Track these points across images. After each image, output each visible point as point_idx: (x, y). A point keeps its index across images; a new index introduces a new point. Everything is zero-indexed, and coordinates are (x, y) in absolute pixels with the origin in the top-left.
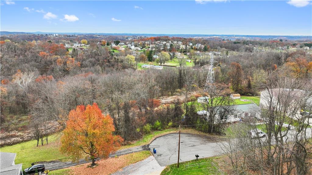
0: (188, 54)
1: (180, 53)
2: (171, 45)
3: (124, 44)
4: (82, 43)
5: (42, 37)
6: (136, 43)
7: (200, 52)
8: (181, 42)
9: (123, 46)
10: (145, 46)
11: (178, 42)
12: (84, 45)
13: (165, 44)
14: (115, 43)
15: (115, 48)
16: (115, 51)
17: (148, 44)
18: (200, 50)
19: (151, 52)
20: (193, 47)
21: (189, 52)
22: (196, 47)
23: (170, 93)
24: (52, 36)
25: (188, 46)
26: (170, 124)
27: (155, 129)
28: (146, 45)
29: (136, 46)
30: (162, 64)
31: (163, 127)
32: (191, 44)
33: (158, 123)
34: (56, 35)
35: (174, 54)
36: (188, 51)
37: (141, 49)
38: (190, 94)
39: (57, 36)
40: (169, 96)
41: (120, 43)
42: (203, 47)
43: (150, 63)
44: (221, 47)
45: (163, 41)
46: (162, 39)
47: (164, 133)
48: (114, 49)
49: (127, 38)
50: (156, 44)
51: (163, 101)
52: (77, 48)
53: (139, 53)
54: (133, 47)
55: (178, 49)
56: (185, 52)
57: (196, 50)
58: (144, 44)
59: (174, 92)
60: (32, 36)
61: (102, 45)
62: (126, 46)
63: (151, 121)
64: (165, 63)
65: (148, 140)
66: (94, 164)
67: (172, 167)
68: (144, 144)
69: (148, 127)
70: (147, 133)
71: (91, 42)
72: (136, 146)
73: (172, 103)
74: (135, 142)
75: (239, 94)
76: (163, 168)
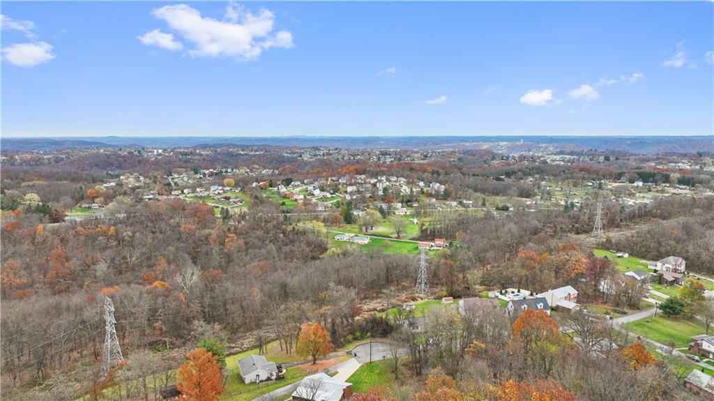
0: (415, 205)
1: (400, 204)
2: (385, 190)
3: (299, 183)
4: (225, 184)
5: (132, 158)
6: (323, 184)
7: (437, 199)
8: (404, 179)
9: (298, 189)
10: (339, 189)
11: (398, 178)
12: (229, 189)
13: (375, 185)
14: (284, 183)
15: (286, 195)
16: (285, 200)
17: (344, 184)
18: (437, 195)
19: (349, 203)
20: (425, 190)
21: (416, 200)
22: (430, 191)
23: (375, 295)
24: (150, 154)
25: (414, 190)
26: (369, 334)
27: (356, 339)
28: (340, 187)
29: (322, 190)
30: (370, 231)
31: (362, 338)
32: (422, 184)
33: (358, 334)
34: (157, 152)
35: (389, 208)
36: (414, 199)
37: (331, 194)
38: (398, 296)
39: (160, 155)
40: (373, 298)
41: (293, 183)
42: (443, 190)
43: (349, 227)
44: (476, 191)
45: (371, 179)
46: (369, 172)
47: (363, 342)
48: (285, 197)
50: (359, 184)
51: (365, 307)
52: (219, 197)
53: (329, 203)
54: (317, 192)
55: (397, 196)
56: (407, 201)
57: (430, 195)
58: (336, 185)
59: (380, 293)
60: (113, 157)
61: (262, 189)
62: (304, 187)
63: (352, 332)
64: (373, 228)
65: (350, 347)
66: (314, 363)
67: (367, 364)
68: (347, 350)
69: (350, 337)
70: (349, 342)
71: (242, 183)
72: (341, 353)
73: (375, 309)
74: (340, 349)
75: (451, 298)
76: (361, 364)
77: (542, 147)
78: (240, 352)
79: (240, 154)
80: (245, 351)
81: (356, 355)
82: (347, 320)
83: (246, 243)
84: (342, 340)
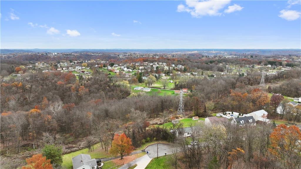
0: (171, 74)
1: (164, 74)
2: (157, 68)
3: (117, 65)
4: (83, 66)
5: (43, 56)
6: (128, 65)
7: (181, 72)
8: (165, 64)
9: (117, 68)
10: (136, 68)
11: (162, 63)
12: (84, 68)
13: (152, 66)
14: (110, 65)
15: (111, 70)
16: (110, 73)
17: (138, 66)
18: (180, 70)
19: (141, 74)
20: (175, 68)
21: (171, 73)
22: (177, 69)
23: (156, 116)
24: (51, 55)
25: (170, 68)
26: (155, 139)
27: (147, 142)
28: (136, 67)
29: (128, 68)
30: (150, 86)
31: (151, 141)
32: (173, 65)
33: (148, 139)
34: (55, 54)
35: (159, 76)
36: (171, 72)
37: (132, 70)
38: (168, 116)
39: (56, 55)
40: (154, 118)
41: (114, 65)
42: (183, 68)
43: (140, 84)
44: (198, 68)
45: (150, 63)
46: (149, 61)
47: (152, 144)
48: (111, 71)
49: (118, 56)
50: (145, 66)
51: (151, 122)
52: (79, 71)
53: (131, 74)
54: (126, 69)
55: (163, 70)
56: (167, 73)
57: (178, 70)
58: (134, 66)
59: (158, 115)
60: (34, 56)
61: (100, 68)
62: (120, 67)
63: (145, 138)
64: (152, 85)
65: (144, 147)
66: (122, 158)
67: (155, 158)
68: (142, 149)
69: (144, 141)
70: (143, 144)
71: (90, 66)
72: (139, 151)
73: (156, 124)
74: (138, 149)
75: (198, 117)
76: (151, 159)
77: (222, 53)
78: (77, 150)
79: (92, 55)
80: (80, 150)
81: (148, 153)
82: (142, 130)
83: (90, 91)
84: (139, 142)
